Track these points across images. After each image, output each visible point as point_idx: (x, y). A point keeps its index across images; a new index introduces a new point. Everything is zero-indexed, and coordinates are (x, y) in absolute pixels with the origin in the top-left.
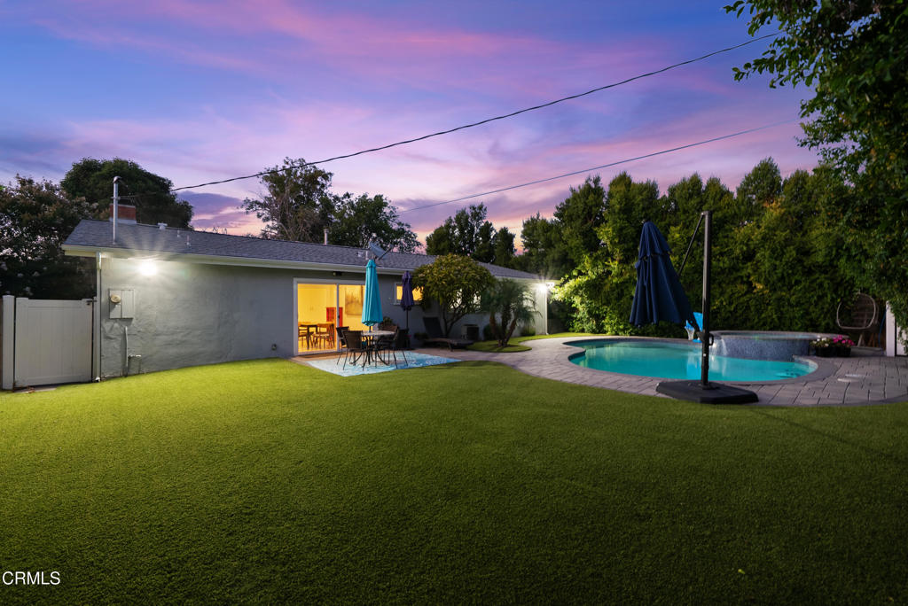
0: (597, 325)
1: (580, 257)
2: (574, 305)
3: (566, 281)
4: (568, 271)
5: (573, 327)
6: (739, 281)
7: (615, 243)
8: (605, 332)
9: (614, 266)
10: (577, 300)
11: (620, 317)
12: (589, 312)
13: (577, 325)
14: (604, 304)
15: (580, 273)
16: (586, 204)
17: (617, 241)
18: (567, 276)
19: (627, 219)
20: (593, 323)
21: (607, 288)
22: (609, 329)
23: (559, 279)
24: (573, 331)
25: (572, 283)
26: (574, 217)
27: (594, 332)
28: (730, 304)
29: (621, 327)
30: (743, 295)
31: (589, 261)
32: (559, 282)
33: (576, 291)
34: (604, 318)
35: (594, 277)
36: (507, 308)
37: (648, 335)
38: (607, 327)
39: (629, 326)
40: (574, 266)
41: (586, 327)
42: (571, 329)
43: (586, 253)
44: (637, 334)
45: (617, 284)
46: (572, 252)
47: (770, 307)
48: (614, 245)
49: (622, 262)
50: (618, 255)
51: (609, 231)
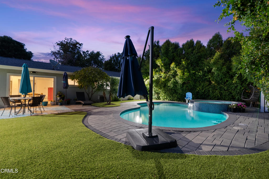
0: (158, 97)
7: (162, 65)
9: (163, 74)
11: (165, 94)
14: (160, 89)
18: (147, 78)
19: (167, 56)
21: (160, 83)
28: (203, 89)
30: (207, 86)
34: (160, 94)
35: (156, 78)
38: (161, 98)
39: (168, 97)
45: (163, 81)
47: (217, 91)
48: (162, 66)
49: (165, 73)
50: (164, 70)
51: (159, 61)
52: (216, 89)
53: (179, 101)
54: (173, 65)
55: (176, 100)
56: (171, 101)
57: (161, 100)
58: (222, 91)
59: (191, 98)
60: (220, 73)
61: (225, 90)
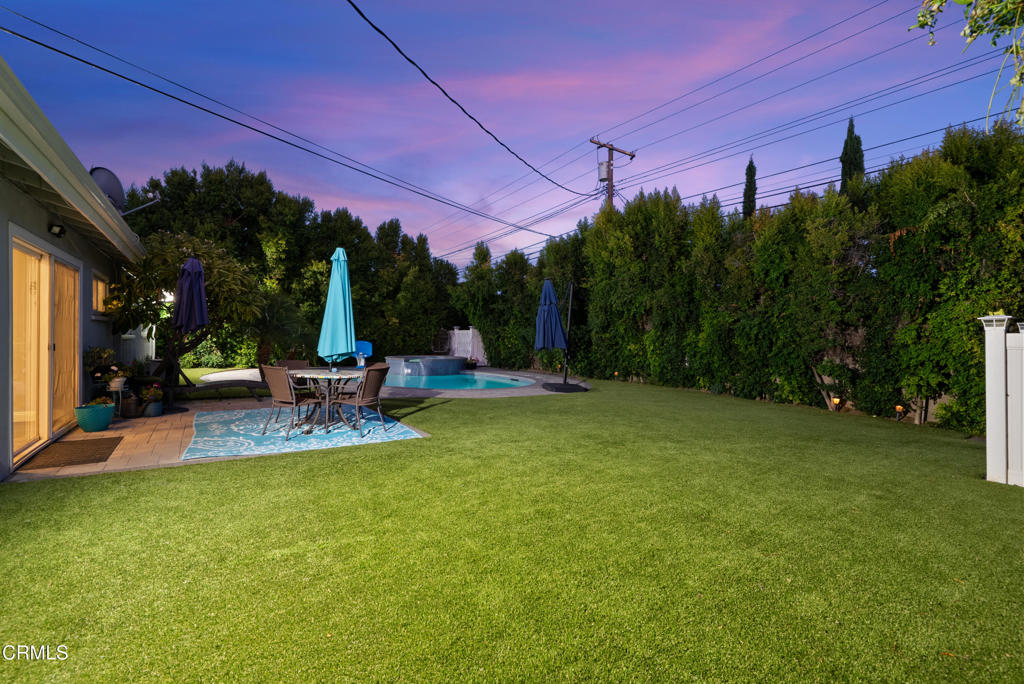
6: (380, 314)
52: (398, 335)
54: (320, 267)
58: (407, 339)
59: (371, 354)
60: (415, 305)
61: (410, 336)
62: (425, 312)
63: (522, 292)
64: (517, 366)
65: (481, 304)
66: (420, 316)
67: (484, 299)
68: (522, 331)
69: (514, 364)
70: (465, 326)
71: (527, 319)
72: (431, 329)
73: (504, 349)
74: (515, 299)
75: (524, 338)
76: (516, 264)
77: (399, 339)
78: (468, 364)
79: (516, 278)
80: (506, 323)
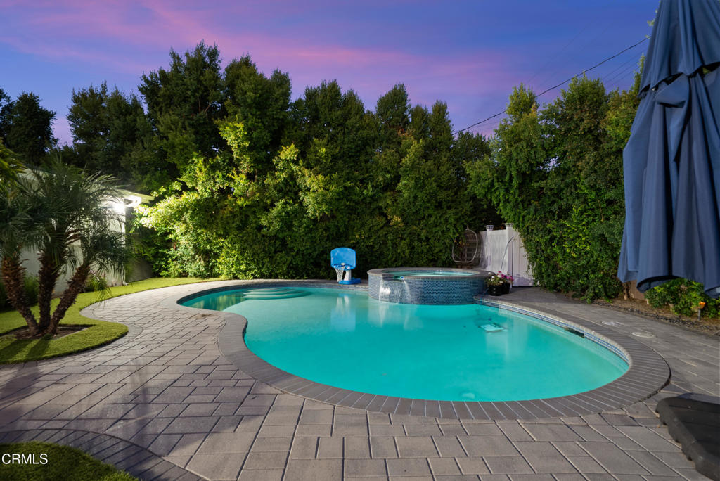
0: (206, 266)
1: (187, 160)
2: (172, 236)
3: (160, 198)
4: (165, 181)
5: (167, 270)
6: (377, 212)
7: (245, 147)
8: (217, 275)
9: (240, 182)
10: (179, 228)
11: (242, 254)
12: (196, 248)
13: (174, 267)
14: (220, 236)
15: (185, 188)
16: (199, 82)
17: (247, 144)
18: (163, 190)
19: (260, 117)
20: (200, 264)
21: (226, 213)
22: (225, 271)
23: (148, 193)
24: (168, 276)
25: (172, 201)
26: (175, 99)
27: (201, 276)
28: (369, 238)
29: (243, 267)
30: (382, 228)
31: (204, 170)
32: (147, 198)
33: (178, 215)
34: (217, 255)
35: (206, 195)
36: (59, 238)
37: (276, 277)
38: (222, 269)
39: (253, 266)
40: (174, 173)
41: (191, 268)
42: (163, 273)
43: (198, 157)
44: (262, 276)
45: (241, 208)
46: (174, 153)
47: (403, 241)
48: (242, 150)
49: (250, 177)
50: (246, 164)
51: (237, 128)
52: (402, 239)
53: (293, 278)
54: (288, 152)
55: (284, 275)
56: (261, 278)
57: (222, 277)
58: (415, 244)
59: (354, 265)
60: (420, 195)
61: (420, 240)
62: (439, 206)
63: (596, 149)
64: (590, 293)
65: (515, 183)
66: (430, 211)
67: (522, 175)
68: (599, 227)
69: (584, 289)
70: (499, 225)
71: (610, 202)
72: (448, 230)
73: (564, 260)
74: (580, 164)
75: (603, 239)
76: (582, 99)
77: (403, 245)
78: (491, 286)
79: (585, 124)
80: (565, 213)
